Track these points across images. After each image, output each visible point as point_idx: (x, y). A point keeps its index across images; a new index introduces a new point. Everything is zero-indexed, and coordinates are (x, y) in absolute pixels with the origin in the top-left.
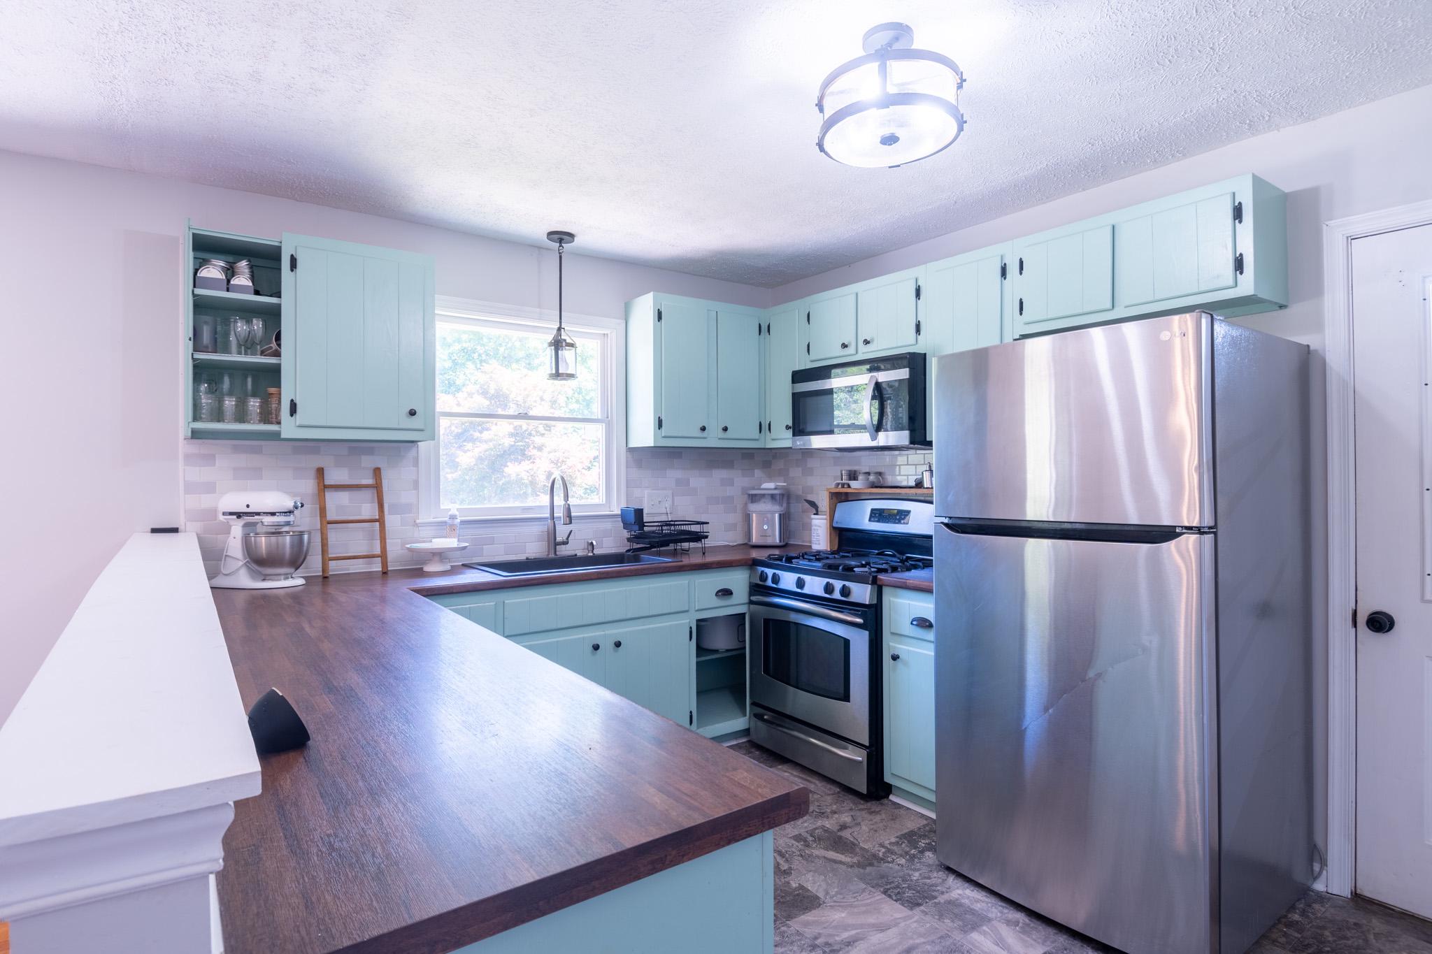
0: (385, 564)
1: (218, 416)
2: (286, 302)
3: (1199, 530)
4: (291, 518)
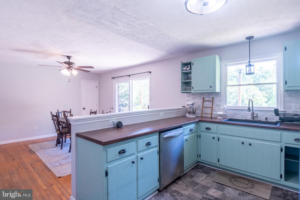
0: (212, 116)
2: (192, 71)
4: (193, 106)
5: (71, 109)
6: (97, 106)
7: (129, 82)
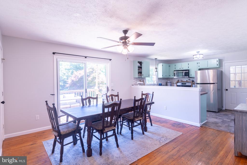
1: (139, 76)
2: (142, 66)
3: (216, 83)
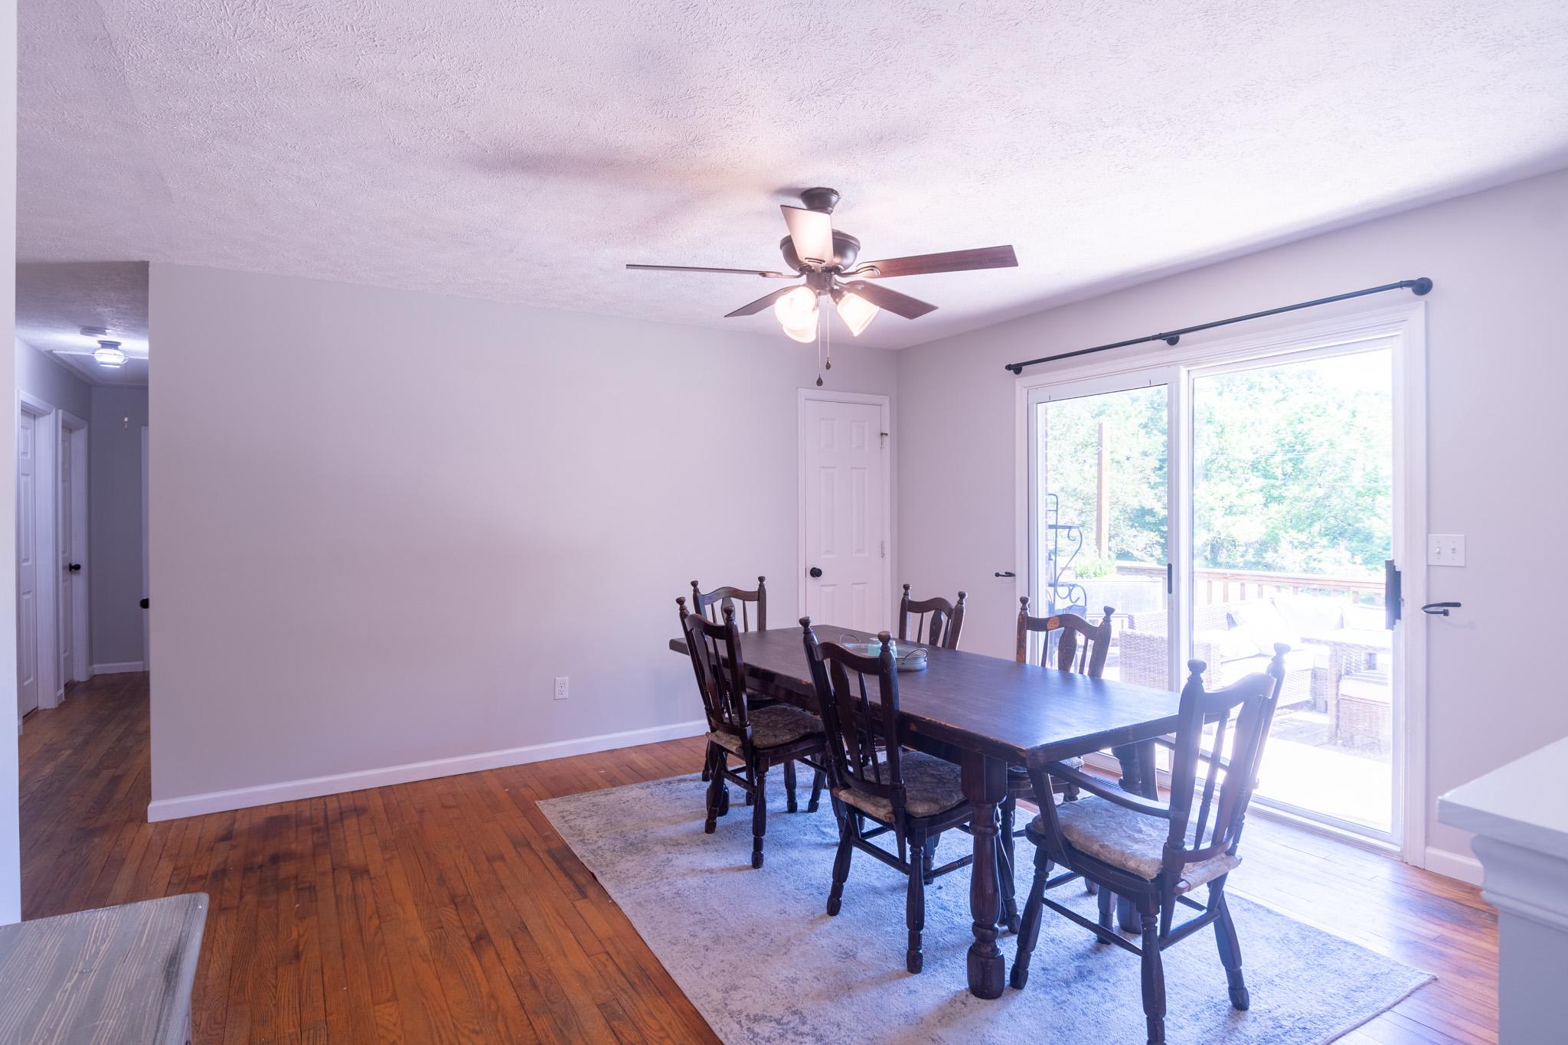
5: (761, 579)
6: (883, 555)
7: (1172, 384)
